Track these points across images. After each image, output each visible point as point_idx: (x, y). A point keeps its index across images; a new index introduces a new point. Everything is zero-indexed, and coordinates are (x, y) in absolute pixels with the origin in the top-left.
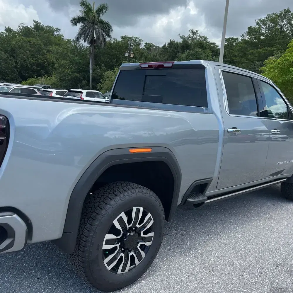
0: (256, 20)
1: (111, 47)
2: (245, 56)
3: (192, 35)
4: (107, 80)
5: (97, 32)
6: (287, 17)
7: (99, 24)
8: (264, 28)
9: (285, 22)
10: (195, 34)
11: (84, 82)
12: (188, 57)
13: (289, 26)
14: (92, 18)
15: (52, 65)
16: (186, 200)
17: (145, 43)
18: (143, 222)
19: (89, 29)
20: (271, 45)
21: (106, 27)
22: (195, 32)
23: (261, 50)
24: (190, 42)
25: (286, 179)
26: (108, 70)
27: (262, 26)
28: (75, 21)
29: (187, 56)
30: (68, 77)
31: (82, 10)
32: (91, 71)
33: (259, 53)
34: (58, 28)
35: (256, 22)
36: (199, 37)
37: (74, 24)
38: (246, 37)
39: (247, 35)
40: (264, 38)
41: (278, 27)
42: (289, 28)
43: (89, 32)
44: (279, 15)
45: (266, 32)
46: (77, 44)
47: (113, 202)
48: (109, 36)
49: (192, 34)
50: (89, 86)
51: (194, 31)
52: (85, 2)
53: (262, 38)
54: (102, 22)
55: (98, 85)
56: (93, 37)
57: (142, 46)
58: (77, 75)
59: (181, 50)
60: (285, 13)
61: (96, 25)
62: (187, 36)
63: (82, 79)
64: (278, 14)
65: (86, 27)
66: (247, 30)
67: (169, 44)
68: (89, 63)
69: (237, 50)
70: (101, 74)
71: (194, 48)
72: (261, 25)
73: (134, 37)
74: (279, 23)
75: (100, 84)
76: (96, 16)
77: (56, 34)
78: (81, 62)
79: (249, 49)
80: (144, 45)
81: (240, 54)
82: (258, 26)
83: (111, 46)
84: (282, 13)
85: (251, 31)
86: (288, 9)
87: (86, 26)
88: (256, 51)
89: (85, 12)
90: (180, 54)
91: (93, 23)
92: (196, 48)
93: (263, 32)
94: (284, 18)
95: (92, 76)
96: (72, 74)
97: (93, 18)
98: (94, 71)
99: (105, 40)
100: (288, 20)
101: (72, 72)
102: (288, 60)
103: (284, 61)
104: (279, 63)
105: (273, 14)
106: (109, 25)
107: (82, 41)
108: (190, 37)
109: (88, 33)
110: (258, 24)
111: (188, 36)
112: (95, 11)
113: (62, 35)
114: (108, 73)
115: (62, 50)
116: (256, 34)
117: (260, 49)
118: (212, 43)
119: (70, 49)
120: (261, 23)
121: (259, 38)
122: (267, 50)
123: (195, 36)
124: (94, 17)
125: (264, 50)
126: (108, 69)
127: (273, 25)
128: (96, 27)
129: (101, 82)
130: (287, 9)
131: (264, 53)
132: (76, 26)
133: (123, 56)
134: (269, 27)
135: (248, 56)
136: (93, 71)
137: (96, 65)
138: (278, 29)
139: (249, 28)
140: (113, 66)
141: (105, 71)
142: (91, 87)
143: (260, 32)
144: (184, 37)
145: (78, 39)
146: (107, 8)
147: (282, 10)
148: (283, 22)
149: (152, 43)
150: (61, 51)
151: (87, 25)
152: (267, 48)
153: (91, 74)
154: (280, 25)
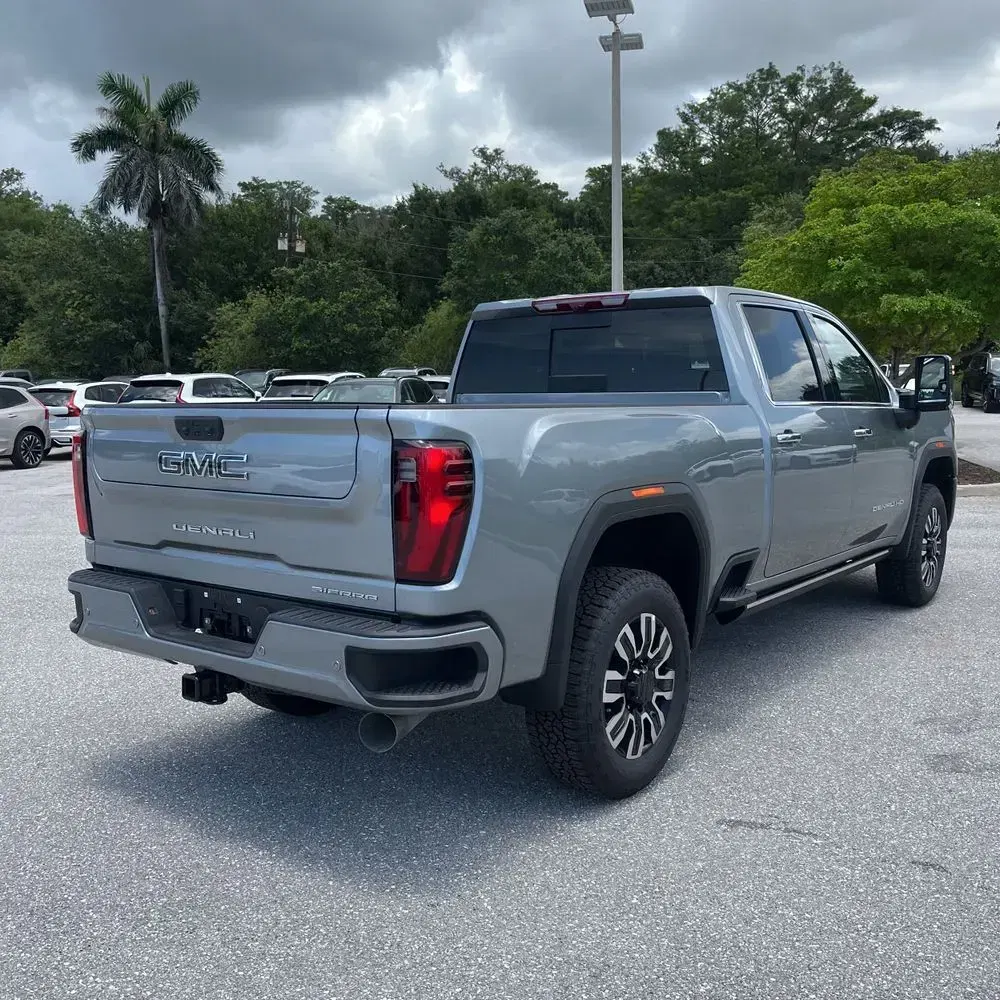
0: (678, 109)
1: (224, 224)
2: (660, 220)
3: (483, 166)
4: (226, 336)
5: (171, 176)
6: (770, 92)
7: (173, 150)
8: (707, 130)
9: (767, 106)
10: (493, 161)
11: (141, 348)
12: (485, 238)
13: (780, 119)
14: (147, 133)
15: (11, 298)
16: (718, 599)
17: (325, 200)
18: (658, 646)
19: (142, 169)
20: (732, 184)
21: (201, 160)
22: (491, 155)
23: (706, 200)
24: (478, 187)
25: (887, 551)
26: (221, 302)
27: (701, 126)
28: (88, 146)
29: (485, 234)
30: (82, 336)
31: (109, 106)
32: (162, 310)
33: (701, 206)
34: (13, 169)
35: (679, 114)
36: (506, 171)
37: (84, 155)
38: (655, 160)
39: (657, 154)
40: (709, 163)
41: (747, 125)
42: (780, 125)
43: (142, 177)
44: (745, 86)
45: (714, 144)
46: (99, 223)
47: (610, 603)
48: (213, 187)
49: (483, 162)
50: (162, 361)
51: (490, 152)
52: (117, 81)
53: (704, 161)
54: (184, 145)
55: (194, 354)
56: (158, 196)
57: (316, 211)
58: (114, 325)
59: (456, 217)
60: (762, 79)
61: (162, 152)
62: (466, 169)
63: (133, 337)
64: (741, 85)
65: (132, 163)
66: (656, 140)
67: (412, 199)
68: (153, 283)
69: (634, 203)
70: (199, 316)
71: (500, 208)
72: (697, 121)
73: (285, 183)
74: (750, 113)
75: (201, 351)
76: (162, 124)
77: (8, 189)
78: (125, 281)
79: (668, 199)
80: (323, 207)
81: (644, 215)
82: (687, 127)
83: (224, 221)
84: (753, 81)
85: (668, 143)
86: (771, 66)
87: (130, 158)
88: (692, 203)
89: (117, 113)
90: (462, 230)
91: (153, 147)
92: (505, 208)
93: (704, 142)
94: (762, 97)
95: (169, 324)
96: (96, 323)
97: (152, 131)
98: (175, 307)
99: (197, 199)
100: (774, 100)
101: (93, 318)
102: (816, 239)
103: (808, 240)
104: (794, 248)
105: (728, 84)
106: (209, 150)
107: (117, 212)
108: (476, 173)
109: (140, 182)
110: (685, 119)
111: (472, 170)
112: (154, 107)
113: (32, 192)
114: (227, 311)
115: (48, 246)
116: (684, 152)
117: (702, 195)
118: (547, 186)
119: (78, 240)
120: (695, 116)
121: (696, 164)
122: (724, 198)
123: (492, 167)
124: (155, 127)
125: (715, 199)
126: (222, 296)
127: (731, 120)
128: (165, 159)
129: (204, 345)
130: (766, 67)
131: (718, 207)
132: (93, 162)
133: (266, 249)
134: (720, 125)
135: (671, 219)
136: (170, 309)
137: (177, 288)
138: (748, 130)
139: (662, 134)
140: (239, 285)
141: (213, 306)
142: (167, 362)
143: (695, 145)
144: (457, 173)
145: (103, 207)
146: (195, 96)
147: (754, 70)
148: (760, 107)
149: (348, 199)
150: (44, 247)
151: (133, 155)
152: (724, 192)
153: (162, 321)
154: (753, 119)
